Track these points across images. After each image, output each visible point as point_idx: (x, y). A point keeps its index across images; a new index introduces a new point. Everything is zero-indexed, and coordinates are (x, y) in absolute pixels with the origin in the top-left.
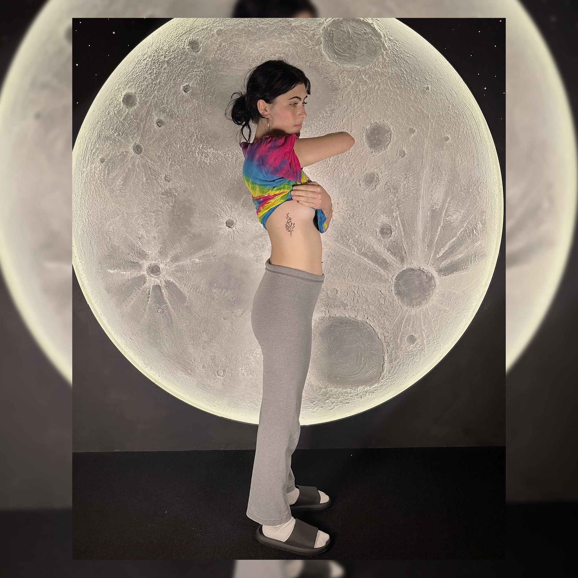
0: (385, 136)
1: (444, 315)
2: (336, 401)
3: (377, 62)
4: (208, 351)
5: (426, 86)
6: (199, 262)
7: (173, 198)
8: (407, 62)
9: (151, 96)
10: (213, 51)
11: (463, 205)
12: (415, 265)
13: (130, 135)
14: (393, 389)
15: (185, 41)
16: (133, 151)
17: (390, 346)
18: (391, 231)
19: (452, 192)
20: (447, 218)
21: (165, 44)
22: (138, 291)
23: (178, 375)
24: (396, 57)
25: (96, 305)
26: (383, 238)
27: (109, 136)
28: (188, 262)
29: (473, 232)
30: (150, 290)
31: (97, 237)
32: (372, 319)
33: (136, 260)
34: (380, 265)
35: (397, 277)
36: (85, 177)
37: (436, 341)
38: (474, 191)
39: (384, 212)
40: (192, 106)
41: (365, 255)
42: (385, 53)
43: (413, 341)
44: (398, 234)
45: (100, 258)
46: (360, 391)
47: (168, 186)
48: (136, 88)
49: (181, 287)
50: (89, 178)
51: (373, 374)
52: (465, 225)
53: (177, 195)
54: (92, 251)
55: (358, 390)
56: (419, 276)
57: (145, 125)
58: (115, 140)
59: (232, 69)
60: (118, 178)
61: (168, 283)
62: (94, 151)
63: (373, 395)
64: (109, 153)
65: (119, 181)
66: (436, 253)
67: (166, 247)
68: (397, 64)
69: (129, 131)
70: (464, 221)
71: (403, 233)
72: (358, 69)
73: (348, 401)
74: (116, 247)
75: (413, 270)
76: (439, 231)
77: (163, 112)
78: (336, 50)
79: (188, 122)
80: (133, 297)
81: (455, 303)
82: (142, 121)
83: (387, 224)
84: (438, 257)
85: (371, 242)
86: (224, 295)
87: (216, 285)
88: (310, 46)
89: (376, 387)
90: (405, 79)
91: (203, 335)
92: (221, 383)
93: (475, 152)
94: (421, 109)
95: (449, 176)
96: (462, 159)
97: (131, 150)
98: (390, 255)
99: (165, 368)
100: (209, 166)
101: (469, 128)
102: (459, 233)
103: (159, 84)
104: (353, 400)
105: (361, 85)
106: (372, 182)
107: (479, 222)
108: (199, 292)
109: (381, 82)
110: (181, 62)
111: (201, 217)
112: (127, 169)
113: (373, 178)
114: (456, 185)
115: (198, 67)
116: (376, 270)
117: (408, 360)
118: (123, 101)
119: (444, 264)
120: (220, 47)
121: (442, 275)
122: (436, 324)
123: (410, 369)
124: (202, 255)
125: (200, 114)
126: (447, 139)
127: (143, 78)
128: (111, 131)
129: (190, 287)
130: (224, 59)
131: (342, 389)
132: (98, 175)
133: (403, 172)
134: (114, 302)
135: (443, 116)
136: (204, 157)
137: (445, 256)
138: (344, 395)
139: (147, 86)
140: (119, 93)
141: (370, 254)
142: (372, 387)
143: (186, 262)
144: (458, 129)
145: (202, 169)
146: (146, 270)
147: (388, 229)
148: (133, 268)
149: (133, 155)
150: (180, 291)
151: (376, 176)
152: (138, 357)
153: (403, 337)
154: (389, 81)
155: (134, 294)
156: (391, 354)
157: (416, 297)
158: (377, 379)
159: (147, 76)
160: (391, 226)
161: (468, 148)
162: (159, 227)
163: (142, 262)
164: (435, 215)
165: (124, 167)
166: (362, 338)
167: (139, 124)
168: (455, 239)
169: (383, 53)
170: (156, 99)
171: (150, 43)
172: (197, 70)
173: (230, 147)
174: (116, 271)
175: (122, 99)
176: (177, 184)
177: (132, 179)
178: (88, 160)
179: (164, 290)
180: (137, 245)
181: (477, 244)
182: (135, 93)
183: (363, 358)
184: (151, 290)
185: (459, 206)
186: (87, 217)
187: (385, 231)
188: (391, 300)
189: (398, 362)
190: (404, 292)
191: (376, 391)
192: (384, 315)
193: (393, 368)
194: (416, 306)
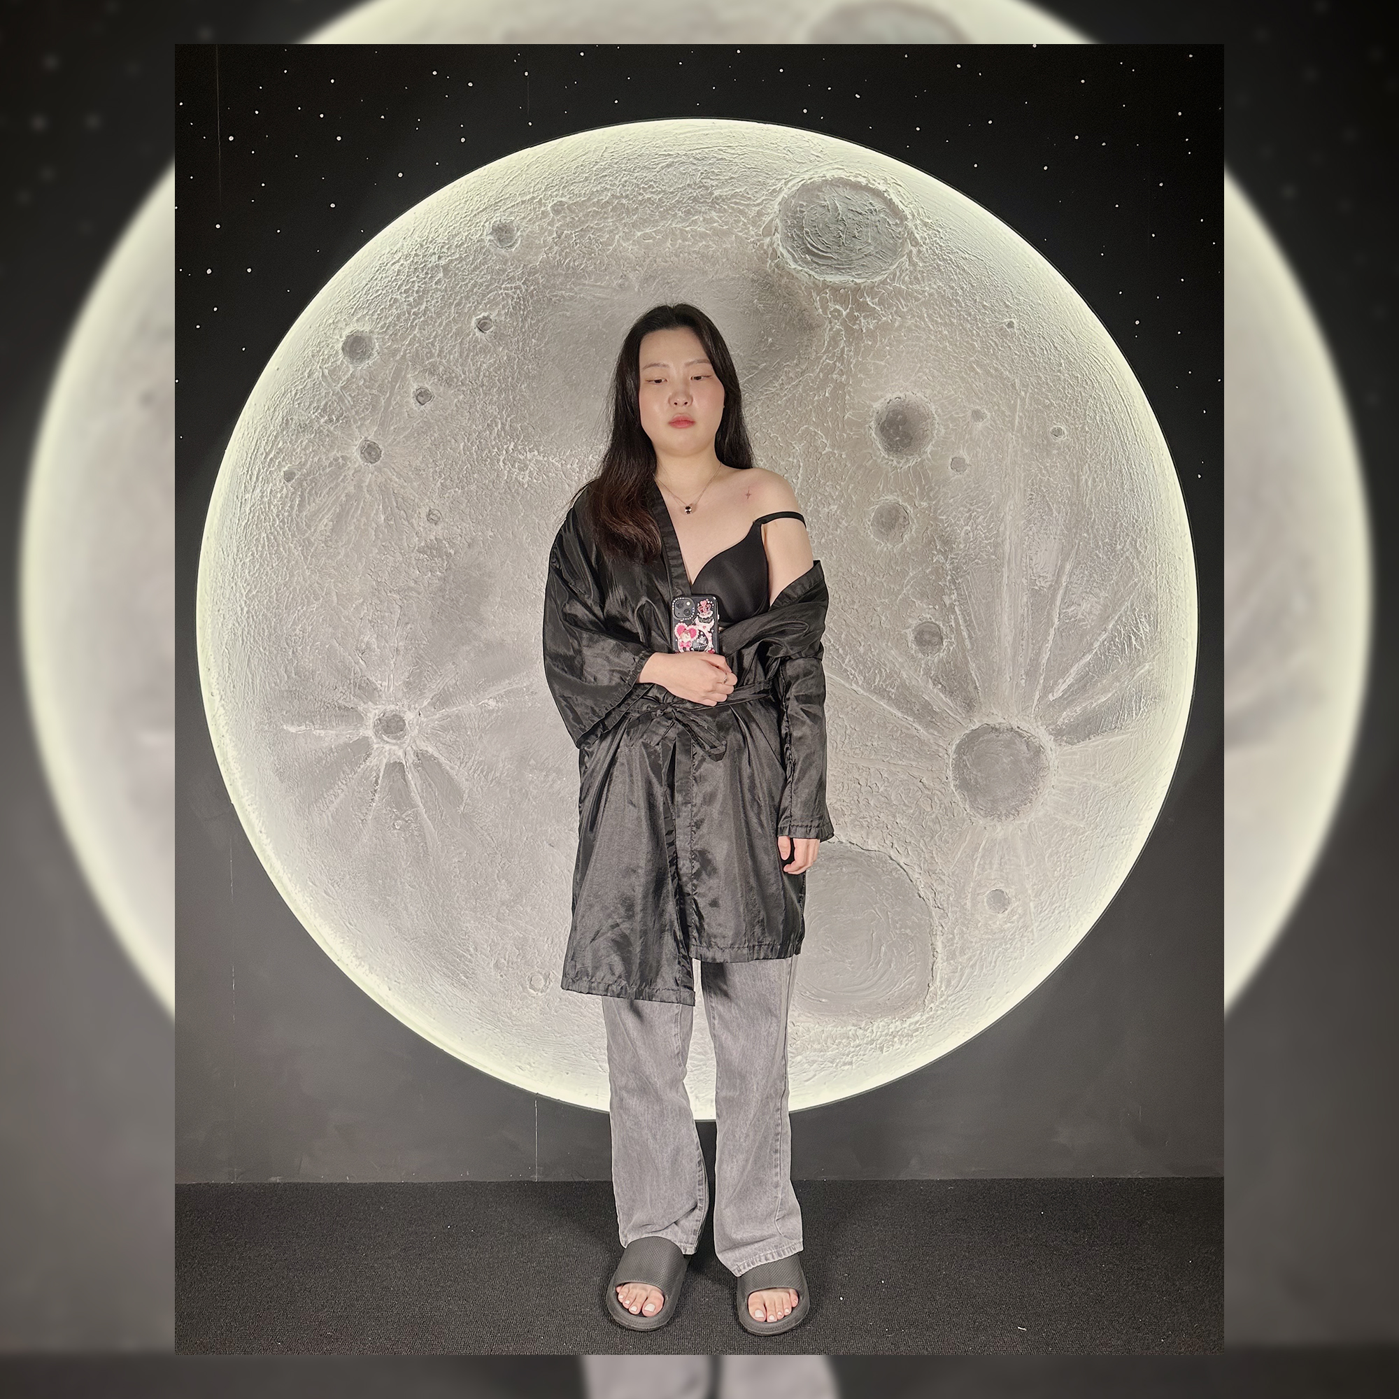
0: (920, 426)
1: (1073, 842)
2: (820, 1059)
3: (899, 269)
4: (510, 927)
5: (1007, 320)
6: (497, 708)
7: (443, 559)
8: (964, 270)
9: (405, 338)
10: (545, 247)
11: (1103, 580)
12: (997, 719)
13: (355, 422)
14: (958, 1028)
15: (483, 226)
16: (362, 458)
17: (949, 914)
18: (942, 639)
19: (1077, 551)
20: (1069, 610)
21: (441, 230)
22: (350, 776)
23: (436, 986)
24: (940, 260)
25: (250, 809)
26: (924, 654)
27: (307, 423)
28: (471, 708)
29: (1131, 643)
30: (378, 775)
31: (265, 649)
32: (903, 849)
33: (352, 701)
34: (919, 717)
35: (959, 747)
36: (248, 511)
37: (1058, 904)
38: (1125, 549)
39: (923, 595)
40: (495, 362)
41: (881, 692)
42: (914, 250)
43: (1004, 905)
44: (957, 645)
45: (269, 696)
46: (879, 1033)
47: (434, 533)
48: (373, 321)
49: (451, 768)
50: (257, 514)
51: (909, 989)
52: (1110, 626)
53: (453, 552)
54: (250, 681)
55: (875, 1031)
56: (1009, 744)
57: (389, 398)
58: (321, 431)
59: (584, 285)
60: (323, 516)
61: (421, 756)
62: (271, 456)
63: (910, 1044)
64: (306, 461)
65: (325, 521)
66: (1047, 690)
67: (421, 672)
68: (942, 273)
69: (354, 413)
70: (1109, 617)
71: (967, 642)
72: (856, 284)
73: (849, 1059)
74: (307, 673)
75: (994, 729)
76: (1051, 638)
77: (432, 374)
78: (809, 246)
79: (485, 394)
80: (340, 791)
81: (1099, 812)
82: (384, 393)
83: (932, 623)
84: (1051, 698)
85: (896, 664)
86: (551, 786)
87: (534, 762)
88: (752, 236)
89: (917, 1022)
90: (962, 307)
91: (499, 886)
92: (538, 1008)
93: (1124, 461)
94: (996, 370)
95: (1067, 514)
96: (1094, 479)
97: (355, 453)
98: (941, 694)
99: (404, 969)
100: (529, 489)
101: (1107, 410)
102: (1096, 645)
103: (424, 315)
104: (861, 1057)
105: (864, 318)
106: (893, 527)
107: (1143, 620)
108: (492, 780)
109: (907, 312)
110: (474, 270)
111: (505, 604)
112: (344, 495)
113: (896, 519)
114: (1085, 535)
115: (511, 280)
116: (908, 729)
117: (993, 953)
118: (343, 349)
119: (1066, 717)
120: (559, 237)
121: (1064, 744)
122: (1057, 862)
123: (999, 975)
124: (504, 690)
125: (513, 379)
126: (1058, 433)
127: (390, 301)
128: (314, 413)
129: (473, 768)
130: (569, 263)
131: (834, 1026)
132: (278, 508)
133: (962, 506)
134: (292, 802)
135: (1047, 384)
136: (517, 470)
137: (1068, 699)
138: (840, 1043)
139: (399, 317)
140: (336, 331)
141: (893, 691)
142: (909, 1021)
143: (466, 707)
144: (1083, 411)
145: (513, 496)
146: (372, 725)
147: (933, 635)
148: (342, 722)
149: (360, 466)
150: (450, 776)
151: (903, 513)
152: (342, 940)
153: (978, 894)
154: (924, 310)
155: (340, 784)
156: (951, 936)
157: (1006, 794)
158: (919, 1003)
159: (399, 297)
160: (941, 625)
161: (1106, 452)
162: (409, 626)
163: (366, 706)
164: (1040, 601)
165: (337, 490)
166: (881, 895)
167: (375, 398)
168: (1088, 657)
169: (911, 251)
170: (417, 345)
171: (408, 229)
172: (508, 285)
173: (576, 447)
174: (303, 727)
175: (341, 344)
176: (455, 528)
177: (353, 517)
178: (258, 475)
179: (412, 773)
180: (357, 666)
181: (1141, 671)
182: (371, 332)
183: (883, 948)
184: (381, 775)
185: (1094, 581)
186: (246, 602)
187: (927, 637)
188: (946, 801)
189: (970, 959)
190: (977, 782)
191: (917, 1033)
192: (932, 838)
193: (957, 974)
194: (1007, 816)
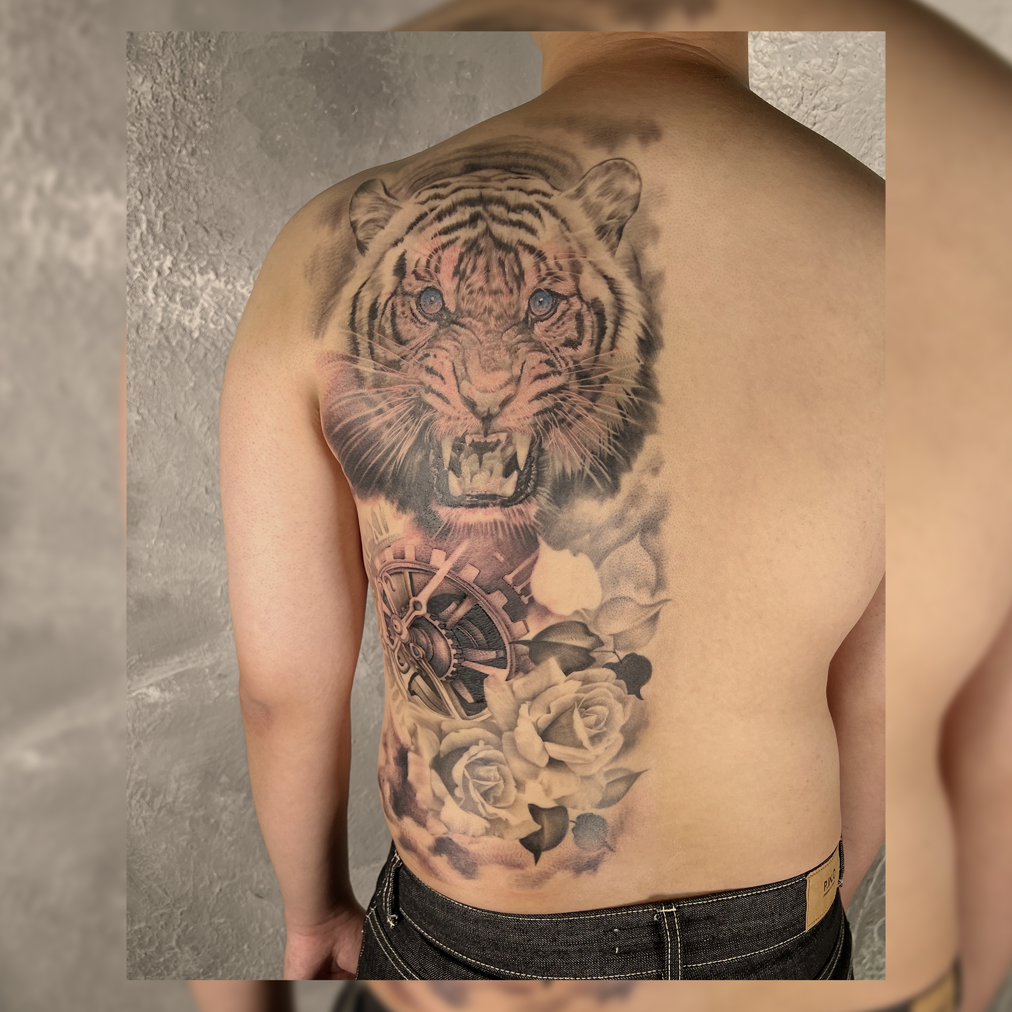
6: (162, 701)
100: (202, 340)
111: (166, 535)
124: (173, 673)
